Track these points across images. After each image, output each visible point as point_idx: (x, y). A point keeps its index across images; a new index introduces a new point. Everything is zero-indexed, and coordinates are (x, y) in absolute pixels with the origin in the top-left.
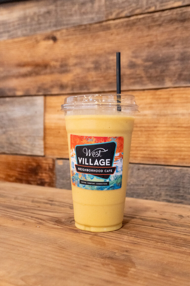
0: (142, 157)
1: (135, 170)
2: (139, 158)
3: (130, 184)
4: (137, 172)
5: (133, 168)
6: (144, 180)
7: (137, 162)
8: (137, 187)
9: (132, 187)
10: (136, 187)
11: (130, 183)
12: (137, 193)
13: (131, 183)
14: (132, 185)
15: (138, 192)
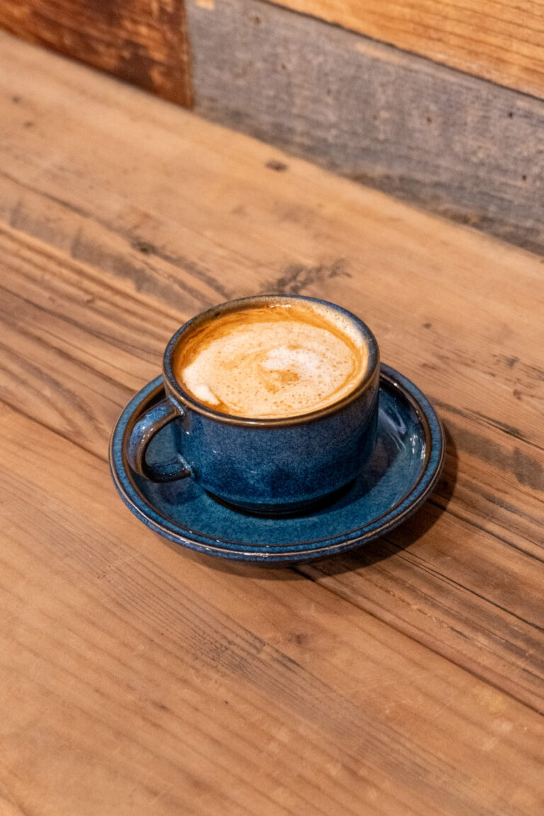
0: (527, 69)
1: (495, 114)
2: (515, 70)
3: (475, 160)
4: (506, 121)
5: (487, 103)
6: (528, 161)
7: (506, 82)
8: (503, 179)
9: (482, 173)
10: (498, 178)
11: (474, 153)
12: (502, 199)
13: (481, 155)
14: (482, 164)
15: (503, 195)
